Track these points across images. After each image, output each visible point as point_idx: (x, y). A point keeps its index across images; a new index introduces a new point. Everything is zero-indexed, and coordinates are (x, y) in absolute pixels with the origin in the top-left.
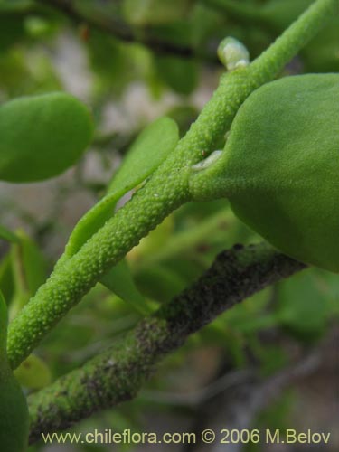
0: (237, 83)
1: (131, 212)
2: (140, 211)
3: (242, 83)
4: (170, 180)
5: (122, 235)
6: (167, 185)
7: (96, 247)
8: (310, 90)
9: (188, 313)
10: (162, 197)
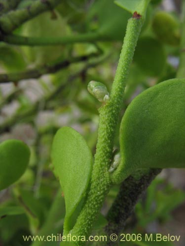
0: (110, 112)
1: (90, 205)
2: (95, 203)
3: (112, 110)
4: (102, 182)
5: (92, 217)
6: (101, 185)
7: (82, 227)
8: (149, 102)
9: (123, 211)
10: (102, 192)
